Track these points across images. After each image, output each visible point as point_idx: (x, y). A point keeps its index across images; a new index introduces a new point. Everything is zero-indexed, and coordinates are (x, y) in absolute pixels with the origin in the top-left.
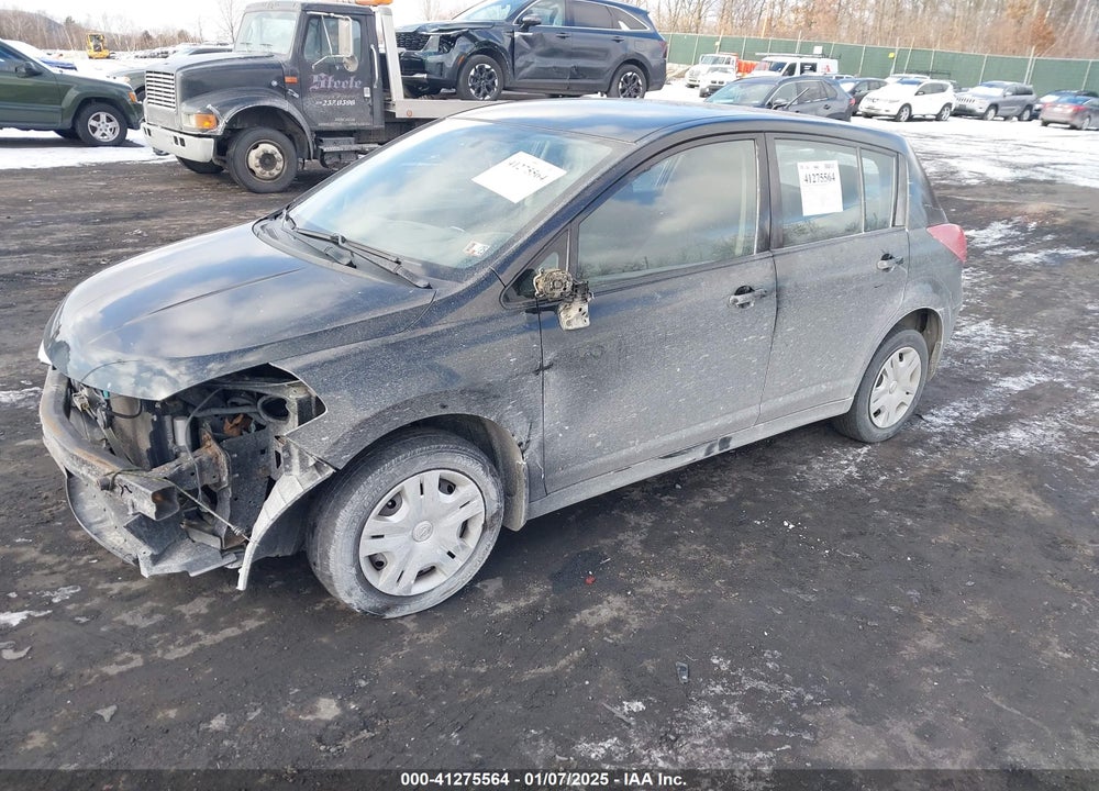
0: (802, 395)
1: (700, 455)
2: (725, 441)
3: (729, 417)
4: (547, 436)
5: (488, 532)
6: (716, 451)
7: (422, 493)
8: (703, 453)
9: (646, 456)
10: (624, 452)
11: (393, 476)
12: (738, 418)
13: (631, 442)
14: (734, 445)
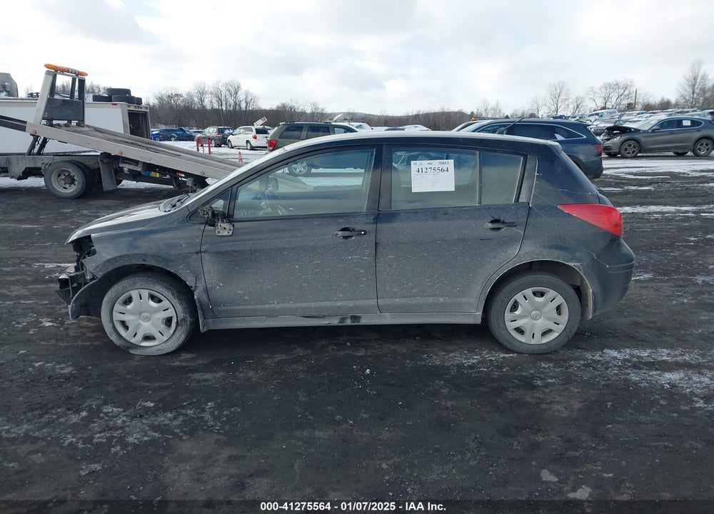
0: (418, 300)
1: (335, 322)
2: (355, 318)
3: (350, 302)
4: (209, 286)
5: (179, 327)
6: (348, 322)
7: (141, 299)
8: (338, 321)
9: (287, 312)
10: (267, 306)
11: (125, 287)
12: (357, 304)
13: (271, 302)
14: (364, 321)
